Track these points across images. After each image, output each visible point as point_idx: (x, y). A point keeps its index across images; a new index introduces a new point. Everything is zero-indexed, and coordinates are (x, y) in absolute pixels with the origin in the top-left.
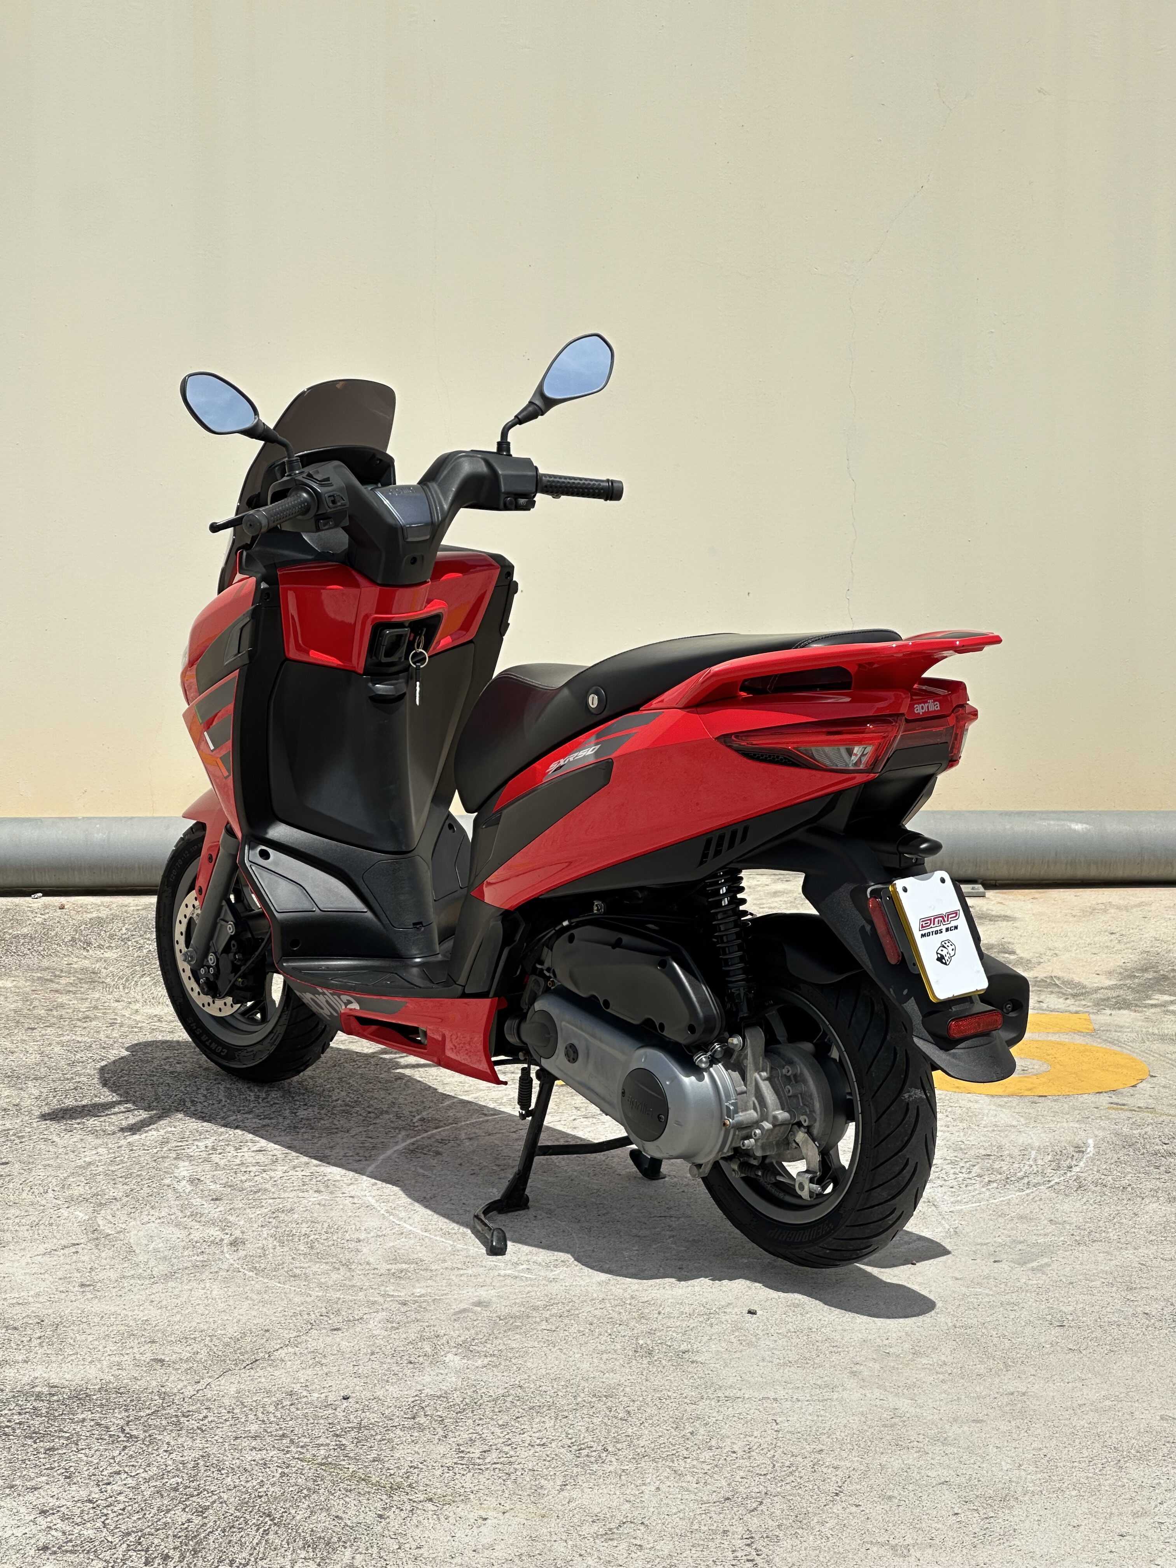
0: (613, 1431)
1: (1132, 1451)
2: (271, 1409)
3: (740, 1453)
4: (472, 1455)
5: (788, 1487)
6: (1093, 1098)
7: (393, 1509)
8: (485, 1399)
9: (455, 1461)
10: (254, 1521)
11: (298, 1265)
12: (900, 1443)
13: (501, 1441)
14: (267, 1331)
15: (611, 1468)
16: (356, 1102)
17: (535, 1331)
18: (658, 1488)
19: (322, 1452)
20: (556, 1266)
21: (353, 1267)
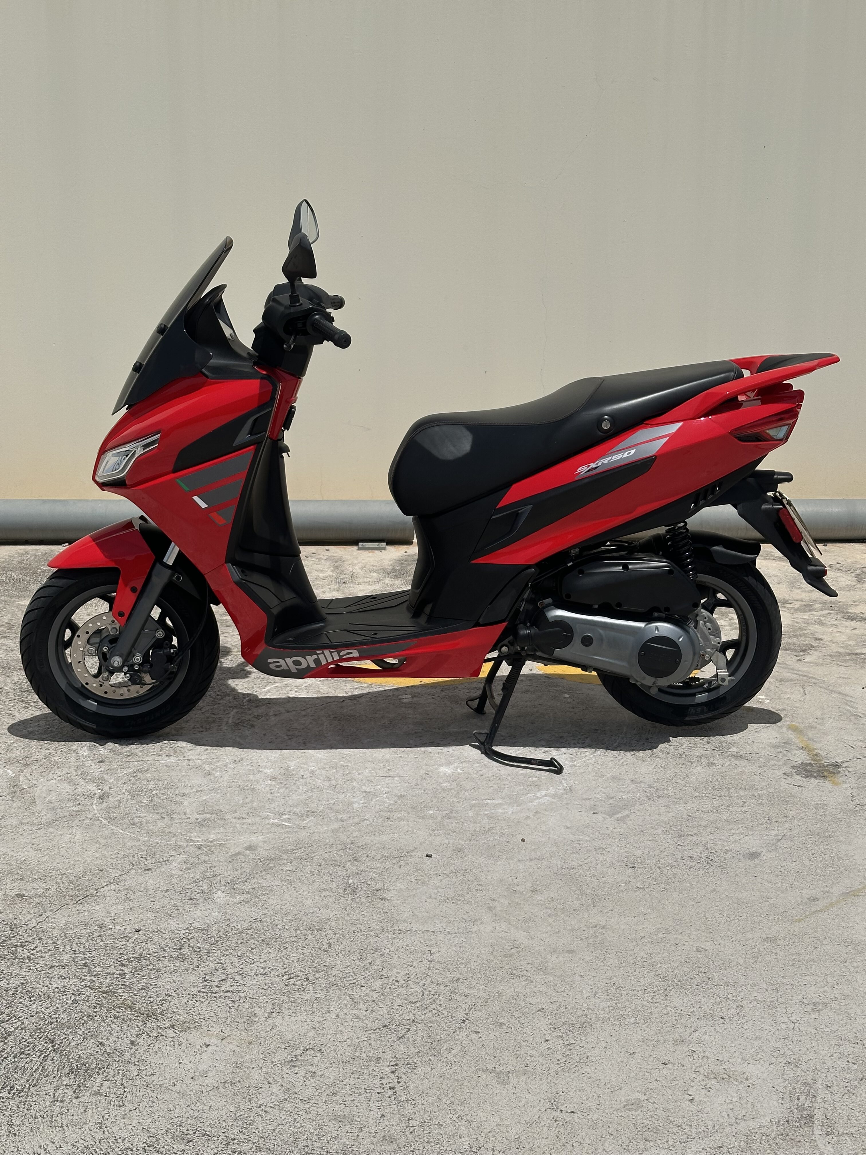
0: (316, 961)
1: (675, 981)
2: (83, 940)
3: (401, 982)
4: (212, 984)
5: (430, 1015)
7: (144, 1036)
8: (234, 932)
9: (199, 989)
10: (40, 1047)
11: (139, 815)
12: (514, 972)
13: (236, 970)
14: (102, 870)
15: (308, 996)
17: (281, 872)
18: (337, 1016)
19: (108, 981)
20: (307, 816)
21: (174, 817)
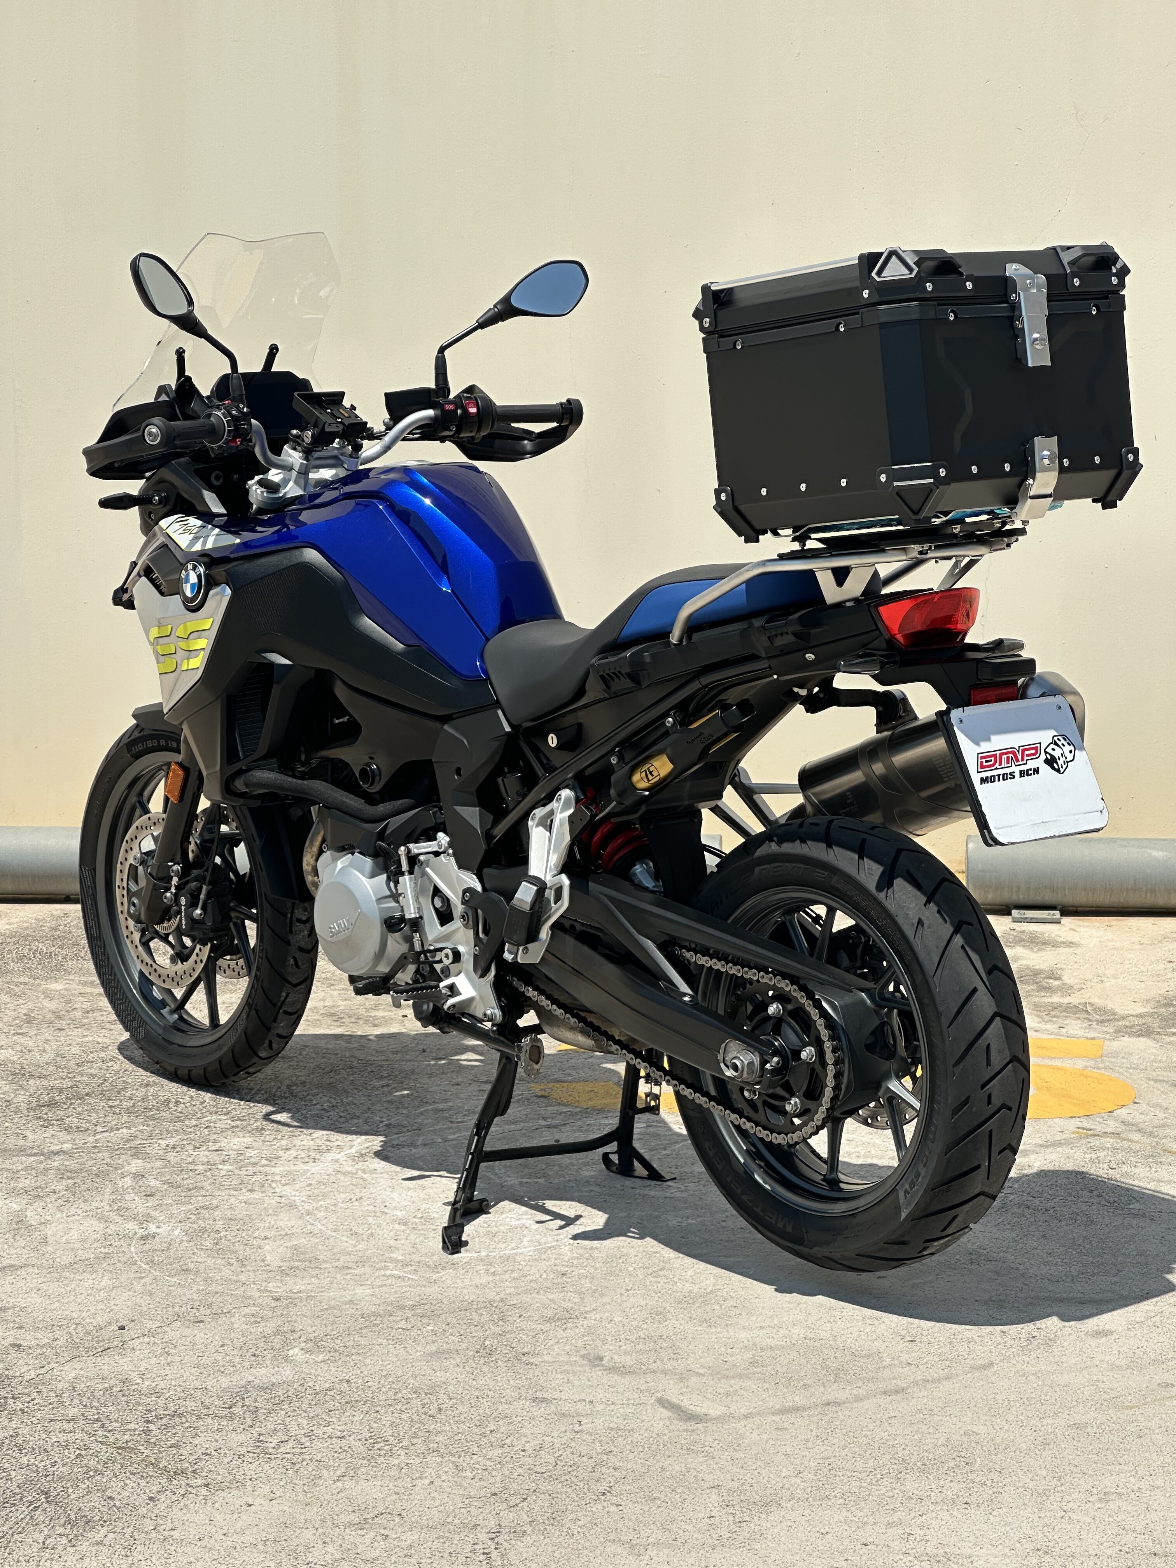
0: (416, 1426)
1: (919, 1464)
2: (99, 1394)
3: (530, 1451)
4: (267, 1445)
5: (560, 1485)
6: (1062, 1122)
7: (167, 1493)
8: (308, 1392)
9: (249, 1449)
10: (30, 1498)
11: (195, 1260)
13: (303, 1432)
14: (133, 1321)
15: (396, 1462)
16: (333, 1106)
17: (390, 1329)
18: (432, 1482)
19: (126, 1437)
20: (443, 1268)
21: (246, 1263)
